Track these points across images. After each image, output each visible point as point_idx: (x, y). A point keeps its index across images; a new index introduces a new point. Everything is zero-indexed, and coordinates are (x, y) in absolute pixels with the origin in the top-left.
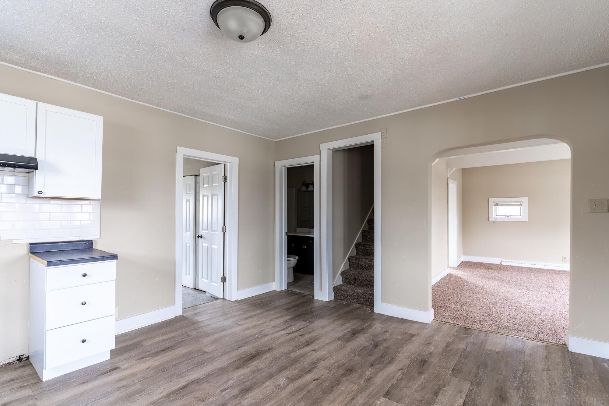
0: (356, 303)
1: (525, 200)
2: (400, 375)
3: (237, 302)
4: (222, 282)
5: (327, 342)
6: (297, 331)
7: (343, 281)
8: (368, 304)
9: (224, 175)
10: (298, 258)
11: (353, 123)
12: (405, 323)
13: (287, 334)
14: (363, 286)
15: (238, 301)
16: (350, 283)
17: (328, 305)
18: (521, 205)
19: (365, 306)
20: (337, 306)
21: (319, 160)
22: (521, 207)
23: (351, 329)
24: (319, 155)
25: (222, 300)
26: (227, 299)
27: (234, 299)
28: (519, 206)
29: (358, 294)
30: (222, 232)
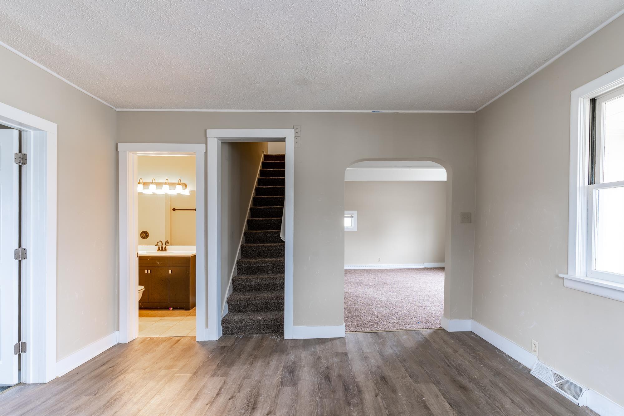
0: (255, 333)
1: (355, 213)
2: (383, 402)
3: (57, 381)
4: (16, 354)
5: (274, 395)
6: (218, 394)
7: (229, 309)
8: (270, 331)
9: (18, 152)
10: (144, 289)
11: (258, 111)
12: (325, 343)
13: (207, 404)
14: (258, 311)
15: (58, 378)
16: (239, 311)
17: (223, 345)
18: (352, 217)
19: (267, 335)
20: (236, 343)
21: (204, 151)
22: (352, 218)
23: (282, 368)
24: (204, 145)
25: (18, 388)
26: (31, 382)
27: (49, 378)
28: (350, 217)
29: (259, 321)
30: (16, 258)
